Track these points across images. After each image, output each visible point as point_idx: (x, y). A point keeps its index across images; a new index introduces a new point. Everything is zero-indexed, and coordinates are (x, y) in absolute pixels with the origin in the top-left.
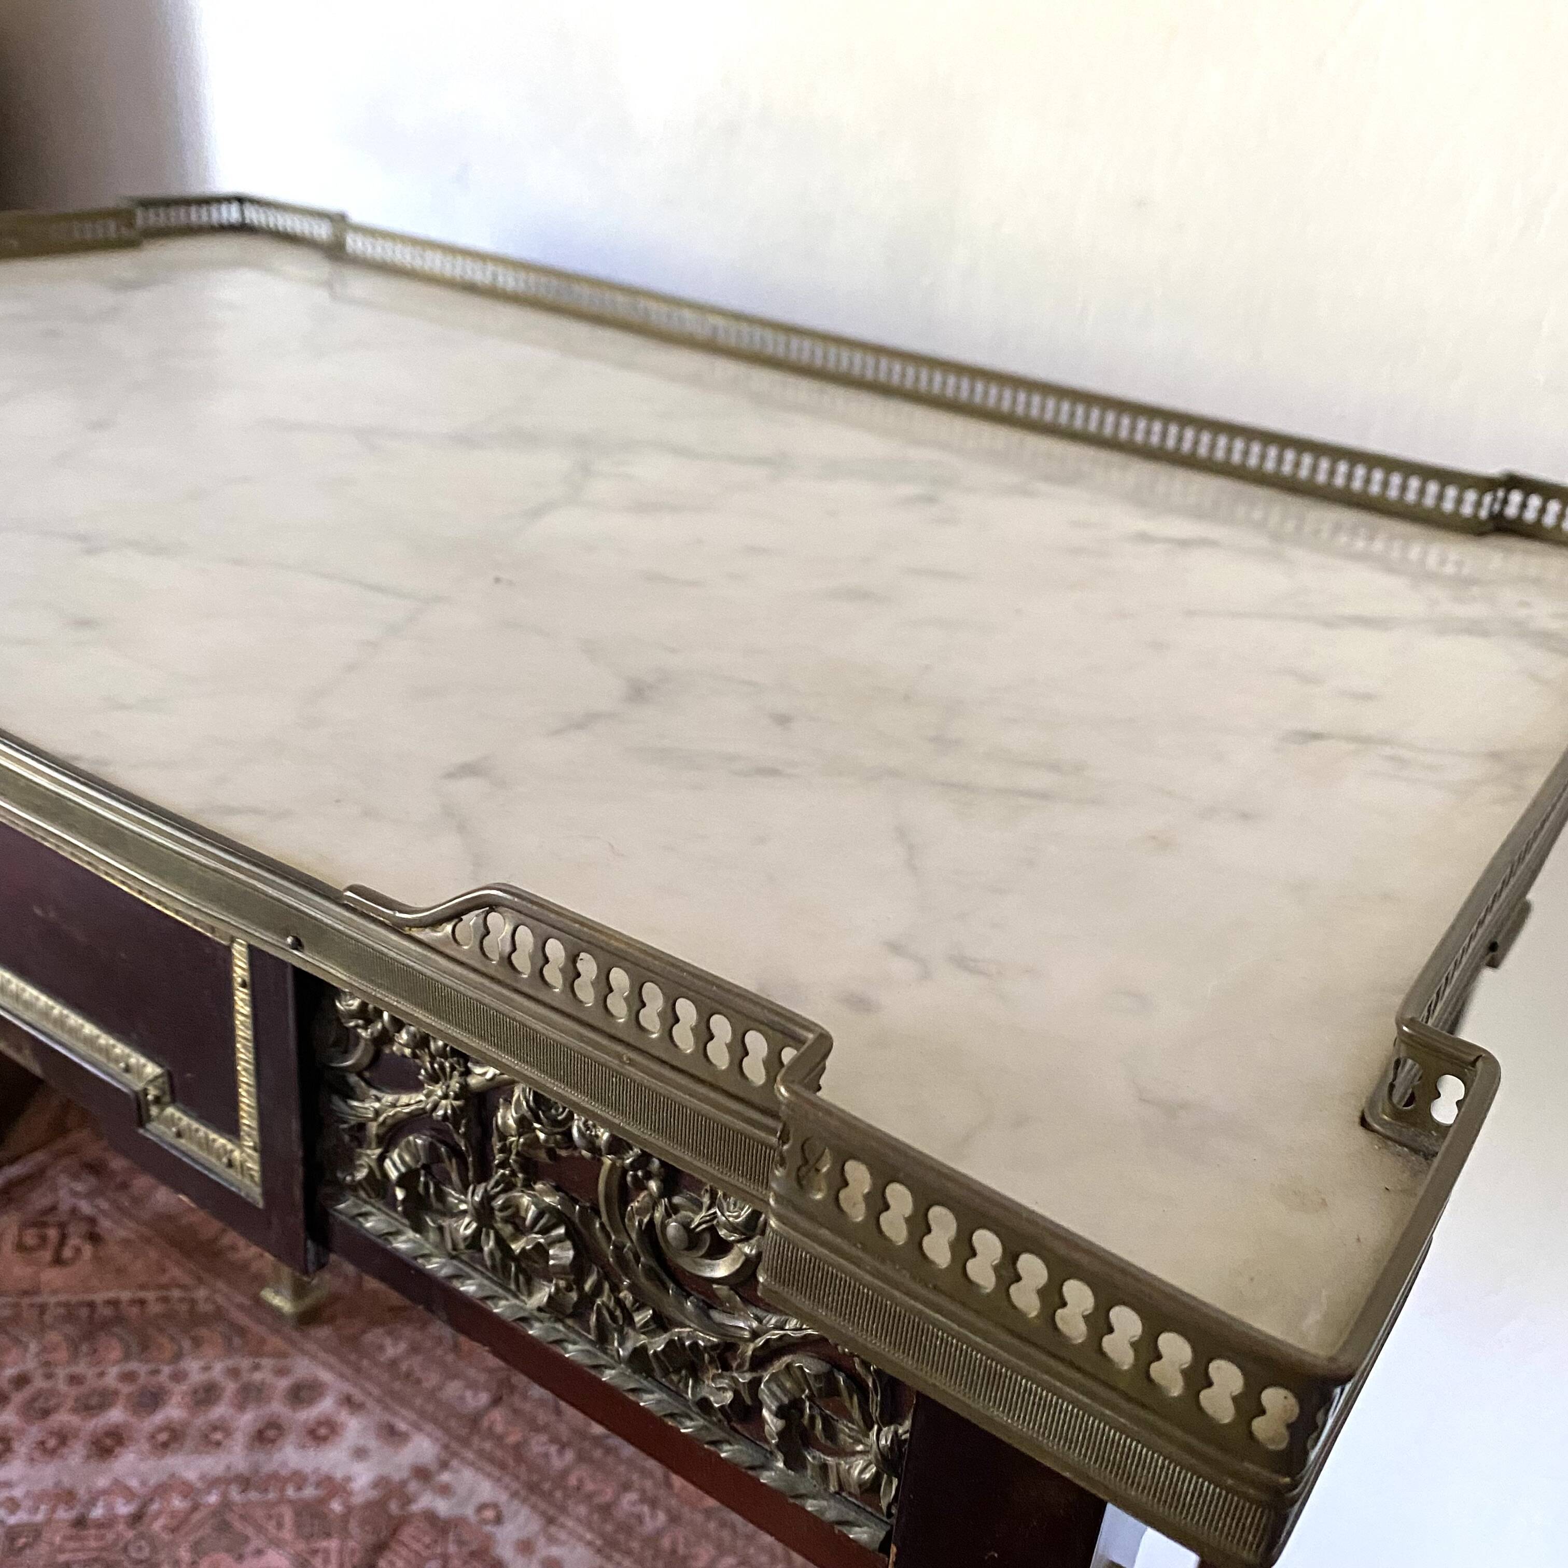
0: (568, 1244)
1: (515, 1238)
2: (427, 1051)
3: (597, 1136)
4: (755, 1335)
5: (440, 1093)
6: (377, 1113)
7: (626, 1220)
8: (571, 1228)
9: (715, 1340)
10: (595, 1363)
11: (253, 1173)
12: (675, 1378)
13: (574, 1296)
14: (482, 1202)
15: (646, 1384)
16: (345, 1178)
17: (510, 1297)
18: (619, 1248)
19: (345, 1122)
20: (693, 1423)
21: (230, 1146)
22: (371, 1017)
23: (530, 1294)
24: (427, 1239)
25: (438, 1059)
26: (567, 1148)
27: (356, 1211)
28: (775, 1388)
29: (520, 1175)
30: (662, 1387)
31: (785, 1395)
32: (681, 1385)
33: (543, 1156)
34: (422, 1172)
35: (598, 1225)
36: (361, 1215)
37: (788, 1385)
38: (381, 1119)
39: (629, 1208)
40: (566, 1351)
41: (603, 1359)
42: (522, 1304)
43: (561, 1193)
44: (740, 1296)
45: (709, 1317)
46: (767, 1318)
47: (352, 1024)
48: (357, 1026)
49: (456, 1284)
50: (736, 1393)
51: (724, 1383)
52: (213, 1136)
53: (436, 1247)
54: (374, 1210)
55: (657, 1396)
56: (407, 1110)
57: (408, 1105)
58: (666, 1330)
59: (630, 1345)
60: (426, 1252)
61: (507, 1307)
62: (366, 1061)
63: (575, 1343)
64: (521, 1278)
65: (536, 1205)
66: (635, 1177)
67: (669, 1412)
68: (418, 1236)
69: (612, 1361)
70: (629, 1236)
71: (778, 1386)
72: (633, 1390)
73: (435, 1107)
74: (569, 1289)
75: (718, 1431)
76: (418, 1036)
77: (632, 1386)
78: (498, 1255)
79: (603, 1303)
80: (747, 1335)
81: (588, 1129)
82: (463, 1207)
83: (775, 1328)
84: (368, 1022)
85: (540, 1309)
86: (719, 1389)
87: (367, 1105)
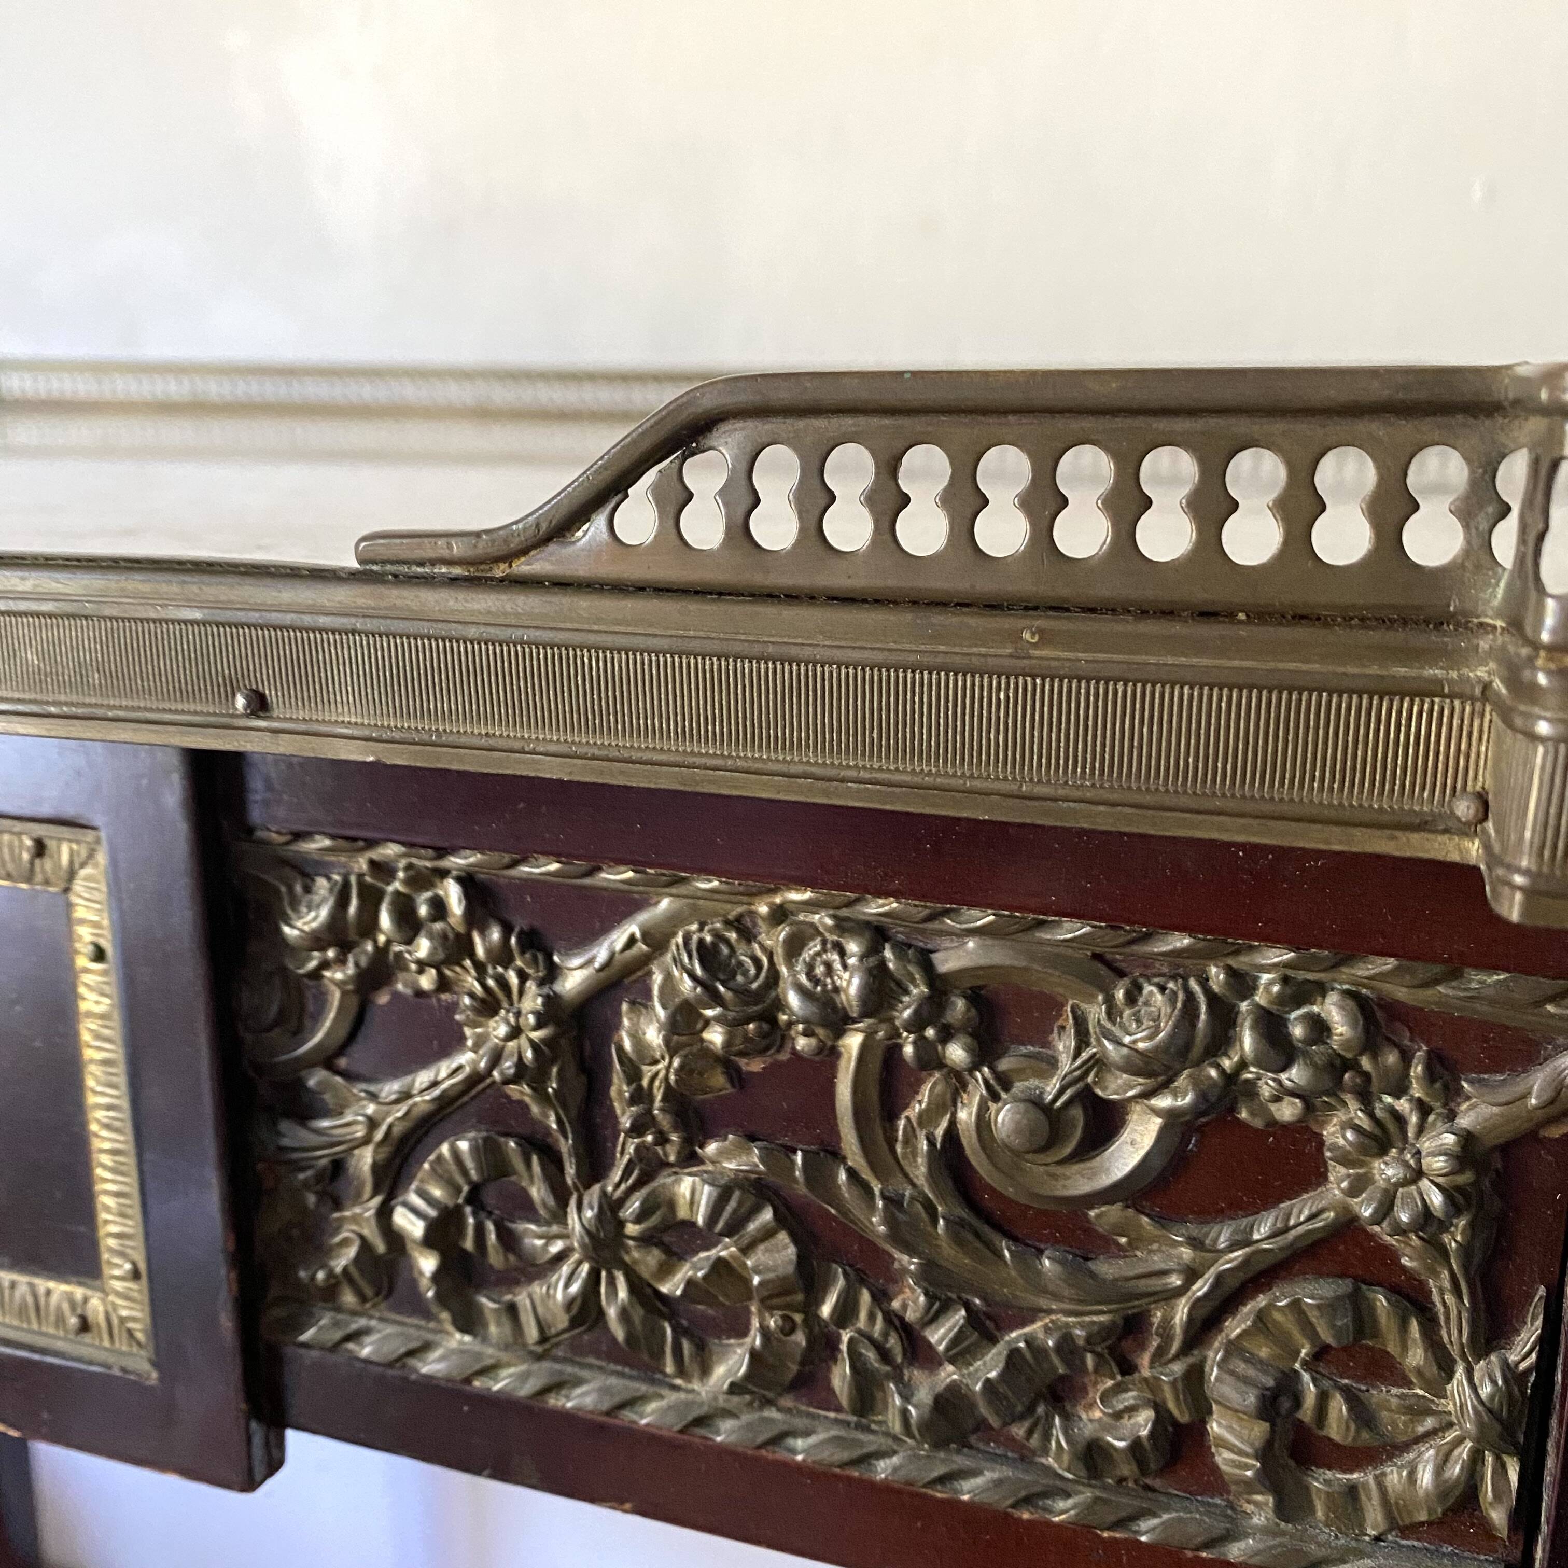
0: (783, 1237)
1: (665, 1271)
2: (468, 963)
3: (836, 990)
4: (1192, 1274)
5: (502, 1030)
6: (372, 1123)
7: (899, 1149)
8: (782, 1209)
9: (1102, 1318)
10: (857, 1453)
11: (130, 1325)
12: (1018, 1431)
13: (800, 1338)
14: (600, 1216)
15: (961, 1461)
16: (313, 1278)
17: (665, 1392)
18: (894, 1202)
19: (303, 1169)
20: (1070, 1502)
21: (79, 1292)
22: (353, 936)
23: (705, 1371)
24: (485, 1340)
25: (490, 970)
26: (763, 1051)
27: (338, 1335)
28: (1241, 1367)
29: (674, 1137)
30: (995, 1458)
31: (1265, 1372)
32: (1035, 1441)
33: (718, 1080)
34: (468, 1210)
35: (843, 1176)
36: (349, 1338)
37: (1264, 1352)
38: (379, 1135)
39: (902, 1123)
40: (794, 1452)
41: (871, 1442)
42: (690, 1397)
43: (759, 1143)
44: (1148, 1215)
45: (1093, 1275)
46: (1212, 1234)
47: (313, 964)
48: (325, 965)
49: (554, 1401)
50: (1159, 1408)
51: (1129, 1398)
52: (42, 1284)
53: (506, 1347)
54: (373, 1323)
55: (989, 1475)
56: (437, 1092)
57: (435, 1084)
58: (993, 1340)
59: (924, 1394)
60: (489, 1362)
61: (664, 1411)
62: (343, 1033)
63: (807, 1434)
64: (686, 1345)
65: (711, 1184)
66: (921, 1043)
67: (1023, 1494)
68: (467, 1338)
69: (890, 1442)
70: (906, 1175)
71: (1247, 1361)
72: (942, 1480)
73: (496, 1058)
74: (789, 1328)
75: (1124, 1500)
76: (451, 936)
77: (939, 1471)
78: (638, 1314)
79: (859, 1332)
80: (1176, 1281)
81: (816, 981)
82: (556, 1247)
83: (1232, 1248)
84: (345, 947)
85: (735, 1389)
86: (1118, 1416)
87: (349, 1118)
